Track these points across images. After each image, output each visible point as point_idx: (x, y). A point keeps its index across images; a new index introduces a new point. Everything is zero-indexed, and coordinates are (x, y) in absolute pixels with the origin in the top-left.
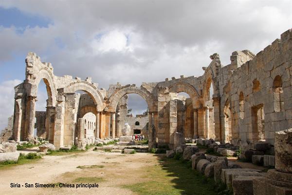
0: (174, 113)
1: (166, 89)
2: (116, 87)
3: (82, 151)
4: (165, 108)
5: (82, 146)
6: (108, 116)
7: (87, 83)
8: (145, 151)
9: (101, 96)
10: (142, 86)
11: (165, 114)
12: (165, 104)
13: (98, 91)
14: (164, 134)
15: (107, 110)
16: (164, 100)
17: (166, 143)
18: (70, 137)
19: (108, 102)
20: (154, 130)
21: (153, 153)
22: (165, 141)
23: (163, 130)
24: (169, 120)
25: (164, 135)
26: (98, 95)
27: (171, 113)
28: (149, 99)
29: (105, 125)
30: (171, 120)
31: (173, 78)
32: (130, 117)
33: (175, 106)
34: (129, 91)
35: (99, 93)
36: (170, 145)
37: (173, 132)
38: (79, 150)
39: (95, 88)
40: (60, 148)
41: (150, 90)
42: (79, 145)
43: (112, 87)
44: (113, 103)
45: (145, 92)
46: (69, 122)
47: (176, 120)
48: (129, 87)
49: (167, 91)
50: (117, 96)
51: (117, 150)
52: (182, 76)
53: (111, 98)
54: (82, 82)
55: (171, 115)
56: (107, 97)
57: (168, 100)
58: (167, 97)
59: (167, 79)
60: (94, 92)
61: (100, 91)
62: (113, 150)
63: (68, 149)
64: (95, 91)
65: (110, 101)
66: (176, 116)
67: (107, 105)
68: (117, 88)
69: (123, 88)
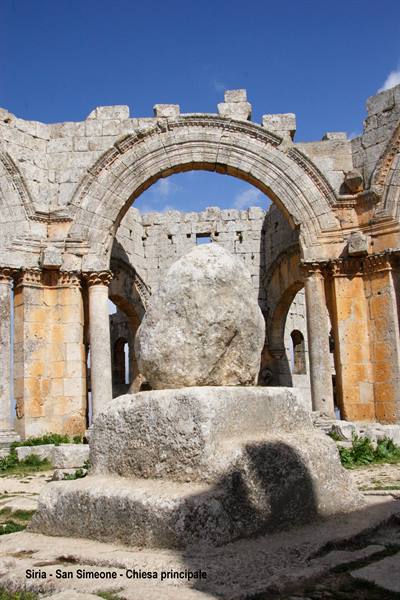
6: (376, 283)
7: (221, 123)
9: (317, 175)
15: (366, 244)
19: (366, 202)
26: (295, 170)
29: (366, 339)
35: (302, 161)
54: (187, 122)
60: (266, 162)
65: (377, 188)
67: (366, 216)
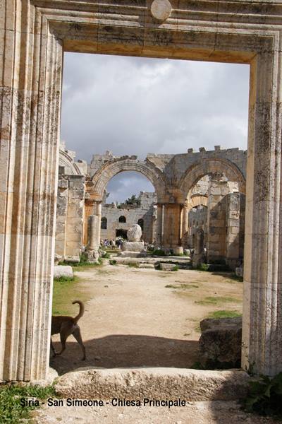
0: (236, 212)
1: (222, 175)
2: (103, 159)
3: (96, 264)
4: (220, 204)
5: (95, 258)
6: (89, 207)
8: (188, 267)
10: (147, 160)
11: (220, 213)
12: (221, 198)
13: (74, 165)
14: (217, 242)
15: (89, 197)
16: (220, 194)
17: (219, 256)
18: (76, 244)
19: (90, 184)
20: (202, 237)
21: (203, 270)
22: (218, 253)
23: (216, 238)
24: (226, 223)
25: (216, 245)
26: (74, 171)
27: (231, 213)
28: (158, 181)
30: (231, 223)
31: (202, 150)
32: (109, 208)
33: (237, 202)
34: (126, 168)
35: (76, 168)
36: (229, 259)
37: (232, 241)
38: (91, 264)
39: (70, 159)
40: (65, 261)
41: (161, 167)
42: (89, 257)
43: (97, 158)
44: (98, 186)
45: (153, 171)
46: (74, 221)
47: (238, 223)
48: (127, 160)
49: (224, 179)
50: (106, 174)
51: (146, 265)
52: (217, 147)
53: (96, 178)
55: (231, 216)
56: (89, 176)
57: (226, 193)
58: (223, 188)
59: (190, 150)
60: (68, 166)
61: (77, 164)
62: (141, 265)
63: (77, 262)
64: (71, 164)
65: (93, 181)
66: (238, 218)
67: (89, 188)
68: (105, 161)
69: (115, 161)
